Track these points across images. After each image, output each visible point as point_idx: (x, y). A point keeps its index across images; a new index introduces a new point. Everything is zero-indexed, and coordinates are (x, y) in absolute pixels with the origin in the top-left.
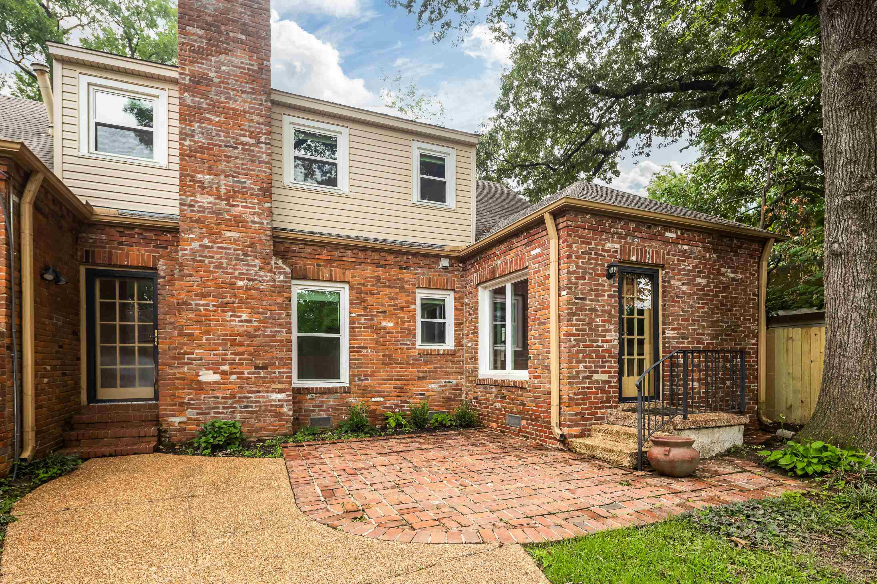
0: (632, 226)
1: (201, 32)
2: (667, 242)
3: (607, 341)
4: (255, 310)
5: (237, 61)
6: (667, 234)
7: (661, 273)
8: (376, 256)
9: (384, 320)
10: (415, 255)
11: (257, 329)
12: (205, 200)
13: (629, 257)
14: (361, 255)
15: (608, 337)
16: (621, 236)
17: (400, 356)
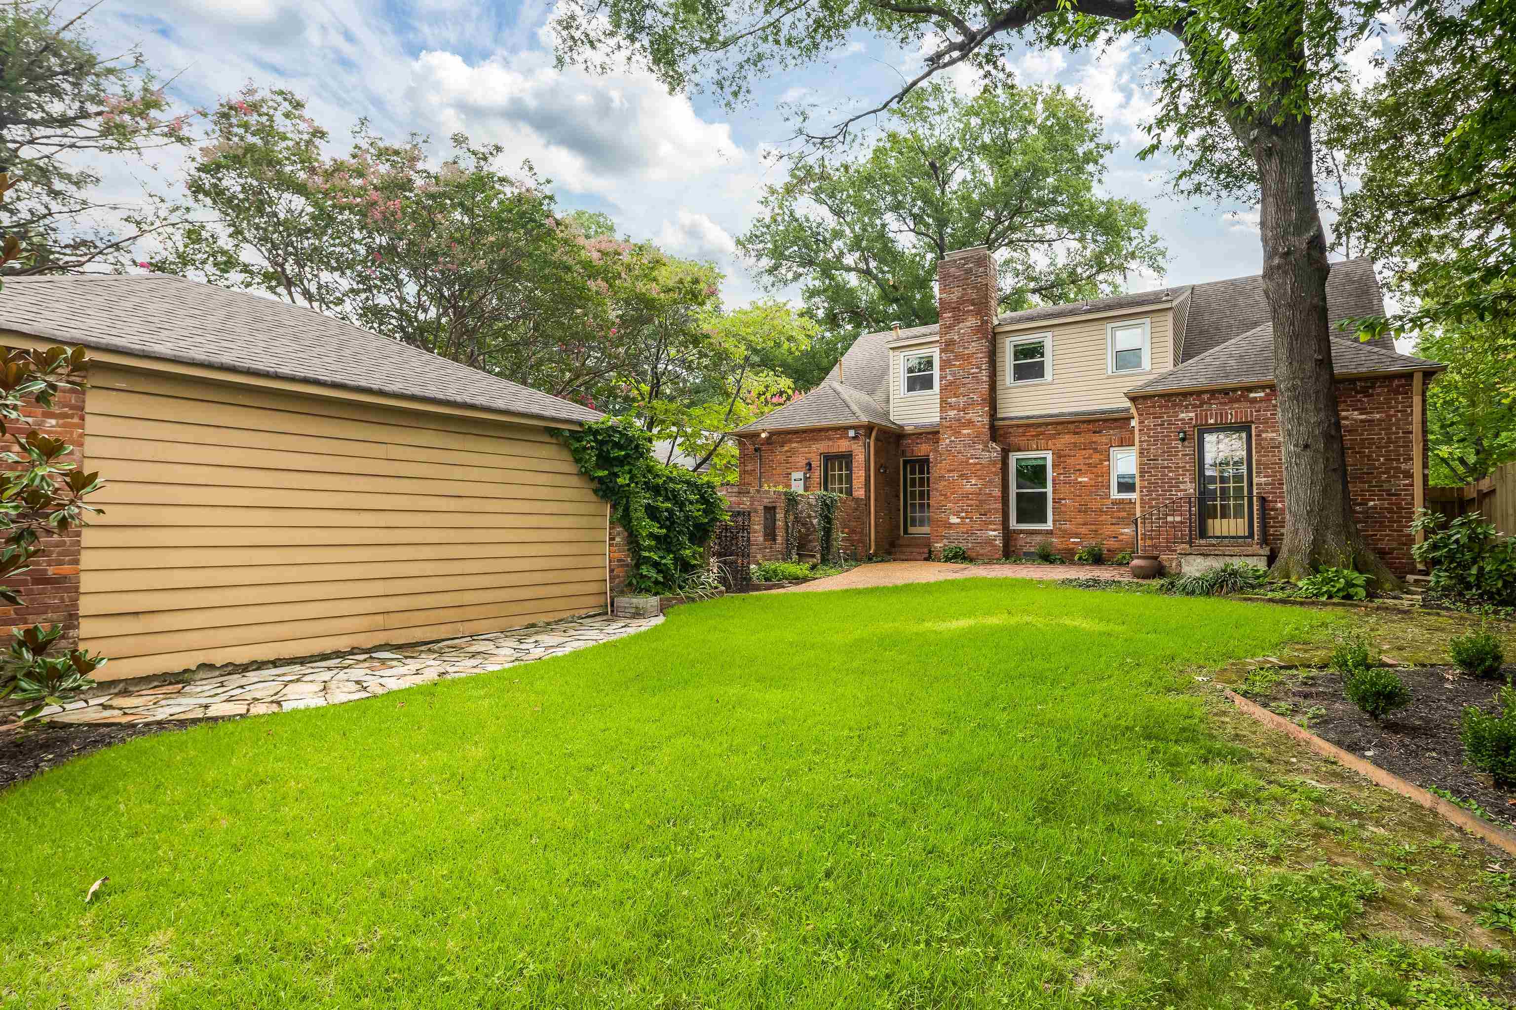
0: (1206, 397)
1: (950, 315)
2: (1254, 401)
3: (1181, 491)
4: (980, 478)
5: (968, 324)
6: (1252, 395)
7: (1253, 426)
8: (1071, 427)
9: (1080, 476)
10: (1105, 421)
11: (980, 489)
12: (952, 413)
13: (1207, 420)
14: (1059, 427)
15: (1182, 487)
16: (1195, 406)
17: (1094, 505)
